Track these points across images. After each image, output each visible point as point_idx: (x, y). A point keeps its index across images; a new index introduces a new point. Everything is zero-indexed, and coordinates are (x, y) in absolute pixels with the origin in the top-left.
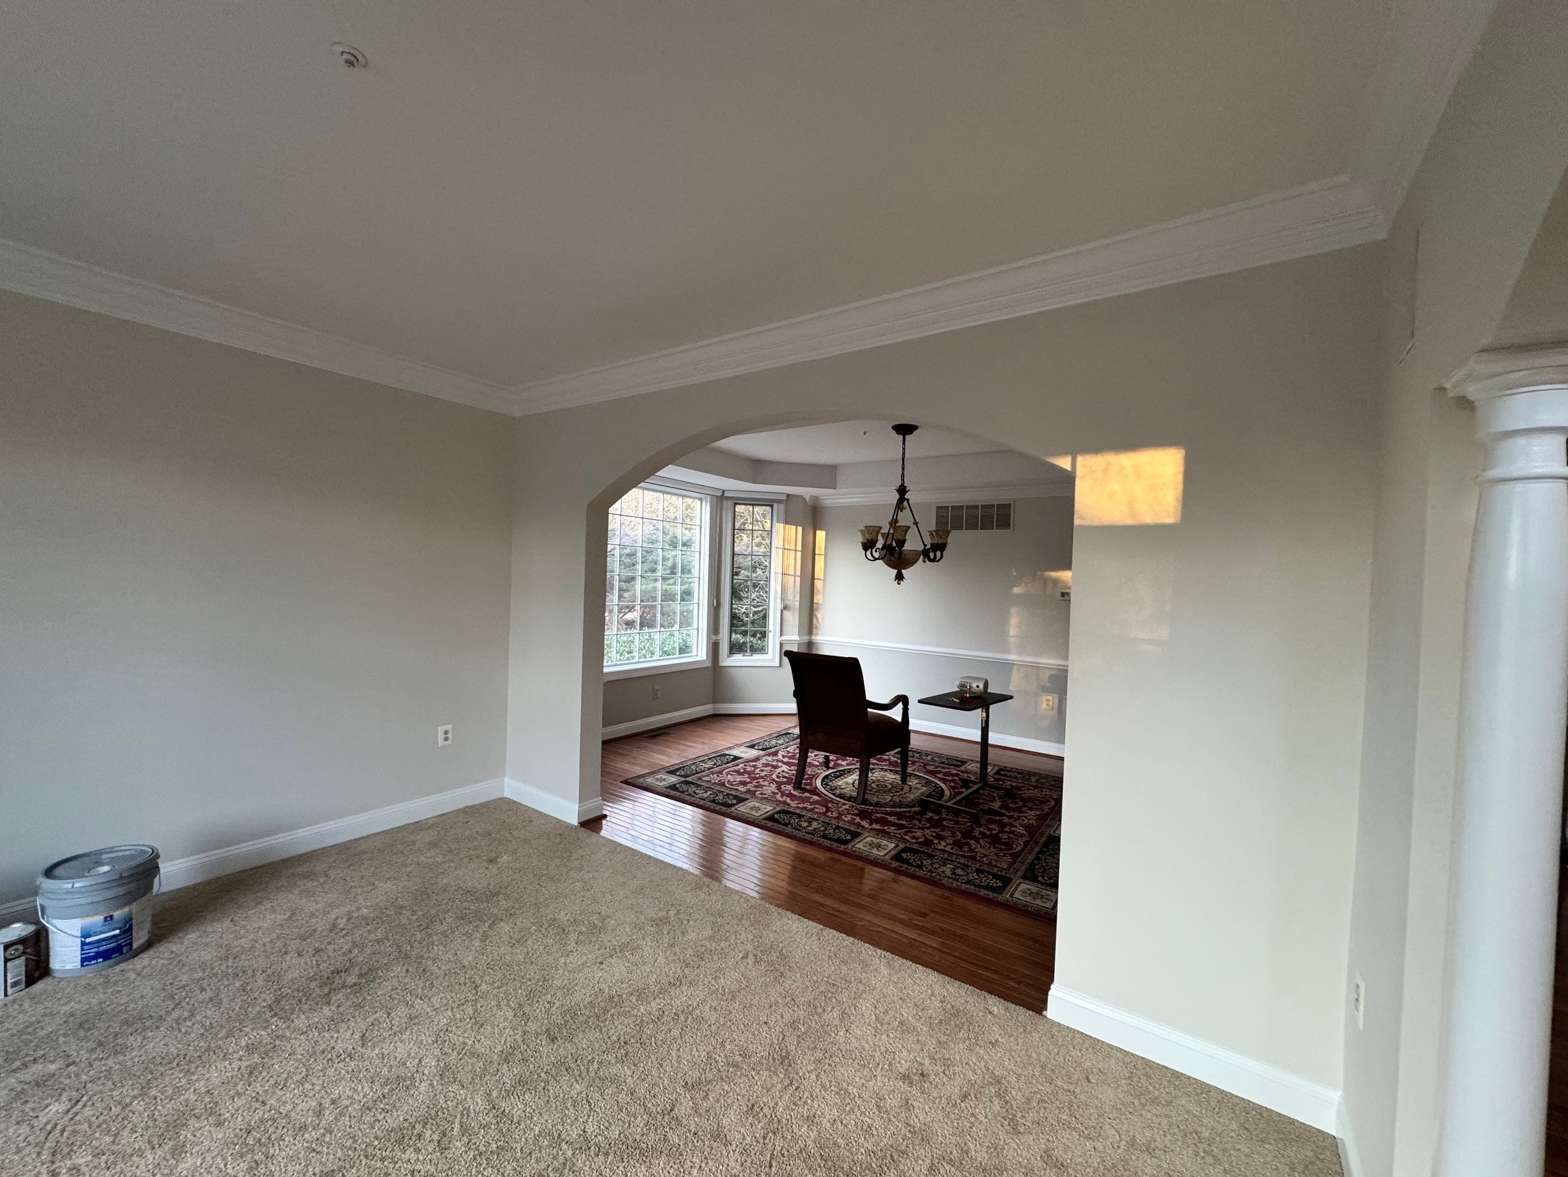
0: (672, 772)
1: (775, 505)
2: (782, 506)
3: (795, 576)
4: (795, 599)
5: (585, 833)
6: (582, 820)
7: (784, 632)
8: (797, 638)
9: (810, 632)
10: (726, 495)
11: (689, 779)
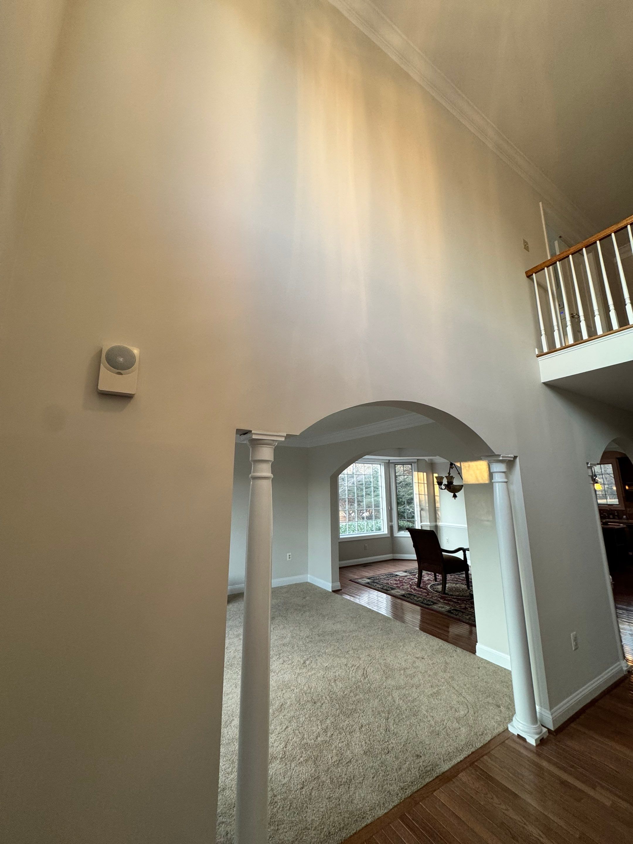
0: (369, 579)
1: (413, 464)
2: (416, 465)
3: (425, 495)
4: (426, 505)
5: (334, 594)
6: (333, 590)
7: (422, 521)
8: (429, 524)
9: (436, 521)
10: (391, 461)
11: (375, 581)
